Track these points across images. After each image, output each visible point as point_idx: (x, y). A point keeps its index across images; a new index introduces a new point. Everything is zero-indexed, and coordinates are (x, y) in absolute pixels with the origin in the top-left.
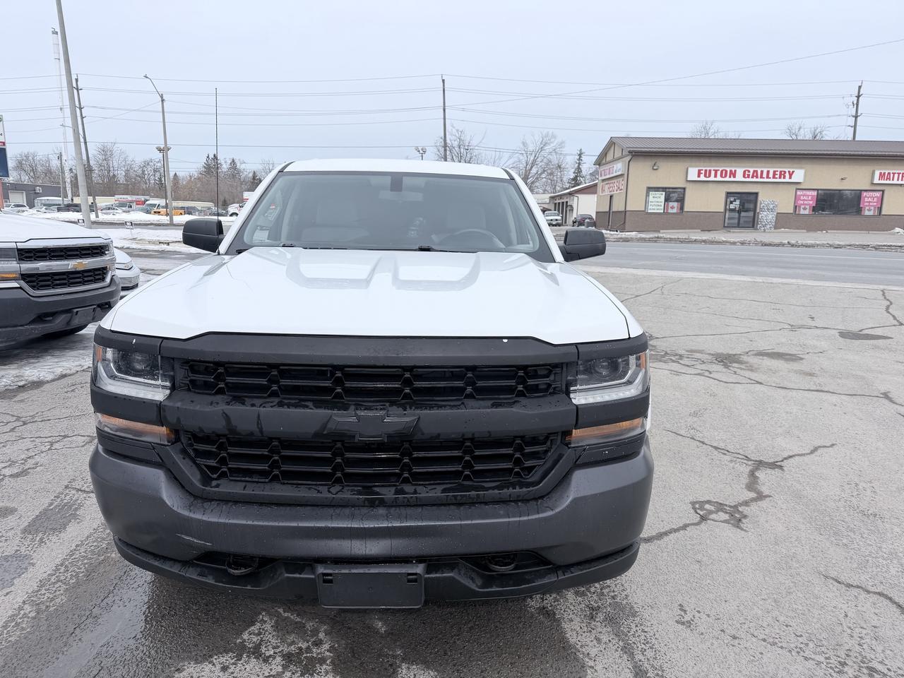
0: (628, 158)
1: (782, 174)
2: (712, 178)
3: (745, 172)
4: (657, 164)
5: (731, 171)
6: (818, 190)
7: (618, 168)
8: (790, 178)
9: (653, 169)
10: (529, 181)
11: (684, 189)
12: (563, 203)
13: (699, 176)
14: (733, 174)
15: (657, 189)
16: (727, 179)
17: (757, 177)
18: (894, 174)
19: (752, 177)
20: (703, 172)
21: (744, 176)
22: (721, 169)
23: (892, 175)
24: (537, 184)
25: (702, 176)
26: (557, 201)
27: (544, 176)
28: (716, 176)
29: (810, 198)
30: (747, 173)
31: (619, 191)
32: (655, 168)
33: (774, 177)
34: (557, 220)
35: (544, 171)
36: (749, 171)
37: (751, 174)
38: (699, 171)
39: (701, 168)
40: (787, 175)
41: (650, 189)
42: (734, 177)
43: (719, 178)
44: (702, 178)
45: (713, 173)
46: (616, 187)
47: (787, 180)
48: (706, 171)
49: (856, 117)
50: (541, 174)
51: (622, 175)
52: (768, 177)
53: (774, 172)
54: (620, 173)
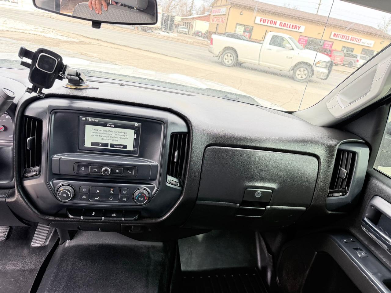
0: (229, 6)
1: (296, 27)
2: (266, 24)
3: (280, 23)
4: (243, 11)
5: (275, 22)
6: (308, 37)
7: (223, 10)
8: (299, 29)
9: (240, 14)
10: (170, 8)
11: (253, 27)
12: (188, 23)
13: (260, 22)
14: (275, 23)
15: (240, 25)
16: (272, 25)
17: (285, 26)
18: (339, 35)
19: (283, 26)
20: (262, 20)
21: (280, 25)
22: (271, 20)
23: (338, 35)
24: (173, 10)
25: (262, 22)
26: (185, 21)
27: (178, 7)
28: (268, 23)
29: (304, 41)
30: (281, 24)
31: (222, 23)
32: (241, 14)
33: (292, 28)
34: (185, 31)
35: (178, 5)
36: (282, 23)
37: (283, 24)
38: (261, 19)
39: (262, 18)
40: (298, 28)
41: (238, 24)
42: (276, 25)
43: (269, 24)
44: (262, 23)
45: (267, 21)
46: (221, 20)
47: (297, 30)
48: (264, 20)
49: (319, 5)
50: (176, 6)
51: (225, 15)
52: (290, 27)
53: (293, 25)
54: (224, 13)
